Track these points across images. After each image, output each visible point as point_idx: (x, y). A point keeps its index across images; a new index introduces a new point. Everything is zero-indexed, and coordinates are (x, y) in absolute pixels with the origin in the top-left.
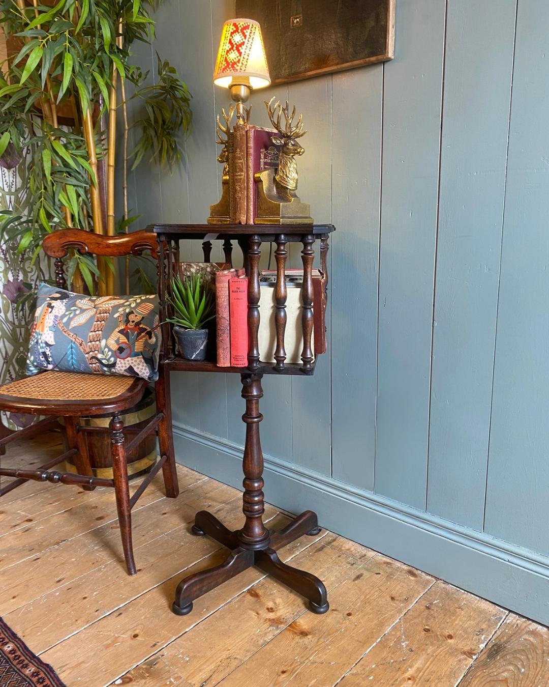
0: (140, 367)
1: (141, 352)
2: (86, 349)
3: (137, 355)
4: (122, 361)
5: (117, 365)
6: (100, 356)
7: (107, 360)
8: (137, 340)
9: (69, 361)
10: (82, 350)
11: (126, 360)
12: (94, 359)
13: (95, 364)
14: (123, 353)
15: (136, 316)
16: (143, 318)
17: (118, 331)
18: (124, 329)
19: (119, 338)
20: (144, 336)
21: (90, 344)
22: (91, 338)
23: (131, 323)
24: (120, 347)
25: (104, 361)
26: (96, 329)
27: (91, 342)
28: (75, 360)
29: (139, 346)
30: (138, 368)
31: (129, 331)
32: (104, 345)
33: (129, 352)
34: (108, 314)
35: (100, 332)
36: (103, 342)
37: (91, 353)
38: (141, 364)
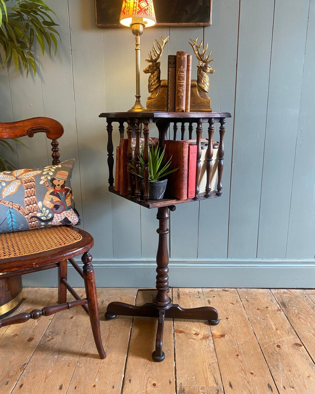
0: (73, 216)
1: (71, 206)
2: (25, 212)
3: (69, 208)
4: (59, 215)
5: (54, 218)
6: (39, 215)
7: (45, 217)
8: (66, 198)
9: (9, 224)
10: (22, 213)
11: (62, 213)
12: (34, 218)
13: (34, 221)
14: (59, 209)
15: (59, 181)
16: (65, 181)
17: (49, 193)
18: (54, 191)
19: (52, 199)
20: (69, 195)
21: (27, 207)
22: (28, 203)
23: (57, 186)
24: (55, 205)
25: (42, 218)
26: (29, 195)
27: (28, 205)
28: (15, 222)
29: (68, 202)
30: (71, 218)
31: (58, 192)
32: (41, 206)
33: (63, 208)
34: (33, 182)
35: (34, 197)
36: (40, 204)
37: (30, 214)
38: (73, 214)
